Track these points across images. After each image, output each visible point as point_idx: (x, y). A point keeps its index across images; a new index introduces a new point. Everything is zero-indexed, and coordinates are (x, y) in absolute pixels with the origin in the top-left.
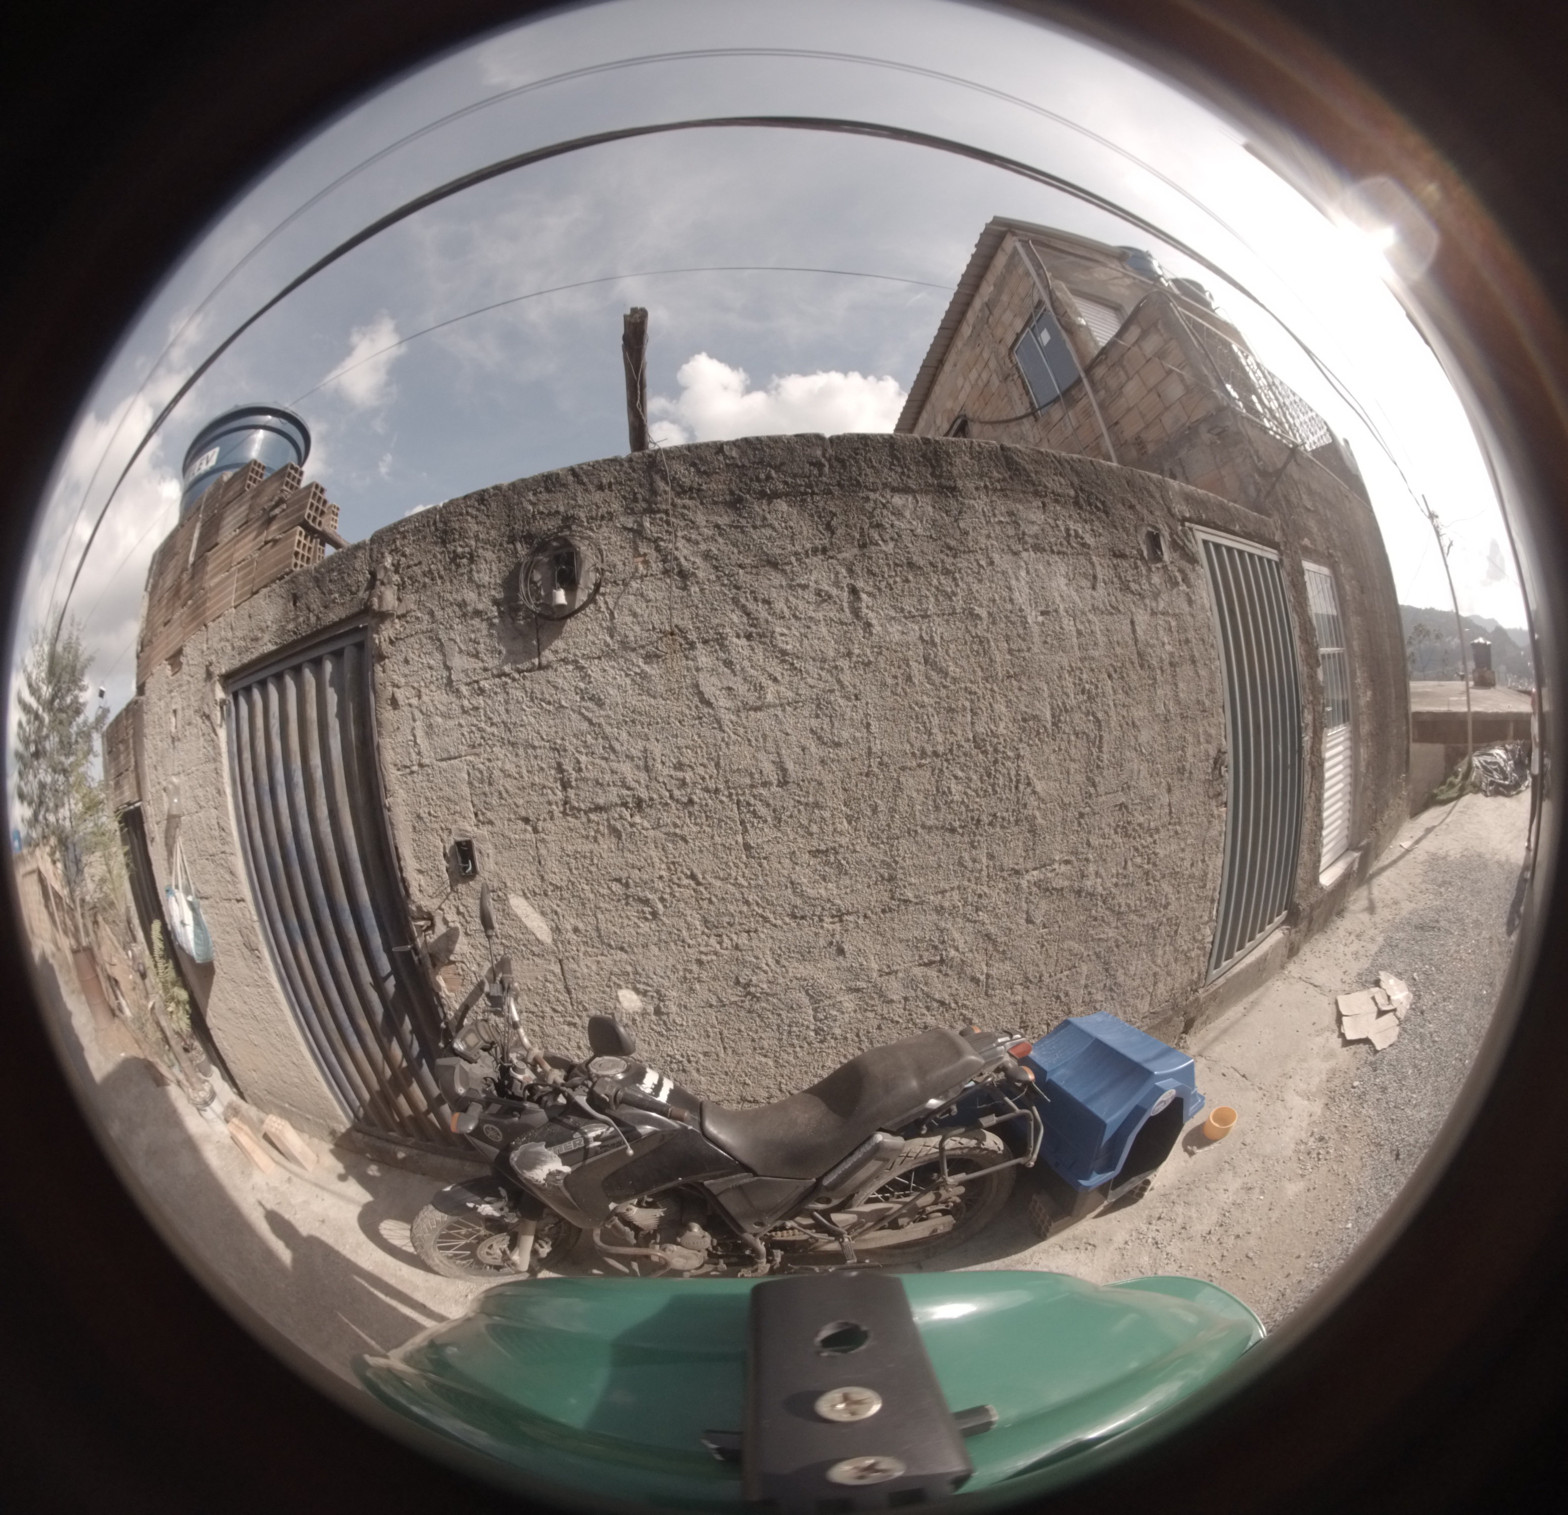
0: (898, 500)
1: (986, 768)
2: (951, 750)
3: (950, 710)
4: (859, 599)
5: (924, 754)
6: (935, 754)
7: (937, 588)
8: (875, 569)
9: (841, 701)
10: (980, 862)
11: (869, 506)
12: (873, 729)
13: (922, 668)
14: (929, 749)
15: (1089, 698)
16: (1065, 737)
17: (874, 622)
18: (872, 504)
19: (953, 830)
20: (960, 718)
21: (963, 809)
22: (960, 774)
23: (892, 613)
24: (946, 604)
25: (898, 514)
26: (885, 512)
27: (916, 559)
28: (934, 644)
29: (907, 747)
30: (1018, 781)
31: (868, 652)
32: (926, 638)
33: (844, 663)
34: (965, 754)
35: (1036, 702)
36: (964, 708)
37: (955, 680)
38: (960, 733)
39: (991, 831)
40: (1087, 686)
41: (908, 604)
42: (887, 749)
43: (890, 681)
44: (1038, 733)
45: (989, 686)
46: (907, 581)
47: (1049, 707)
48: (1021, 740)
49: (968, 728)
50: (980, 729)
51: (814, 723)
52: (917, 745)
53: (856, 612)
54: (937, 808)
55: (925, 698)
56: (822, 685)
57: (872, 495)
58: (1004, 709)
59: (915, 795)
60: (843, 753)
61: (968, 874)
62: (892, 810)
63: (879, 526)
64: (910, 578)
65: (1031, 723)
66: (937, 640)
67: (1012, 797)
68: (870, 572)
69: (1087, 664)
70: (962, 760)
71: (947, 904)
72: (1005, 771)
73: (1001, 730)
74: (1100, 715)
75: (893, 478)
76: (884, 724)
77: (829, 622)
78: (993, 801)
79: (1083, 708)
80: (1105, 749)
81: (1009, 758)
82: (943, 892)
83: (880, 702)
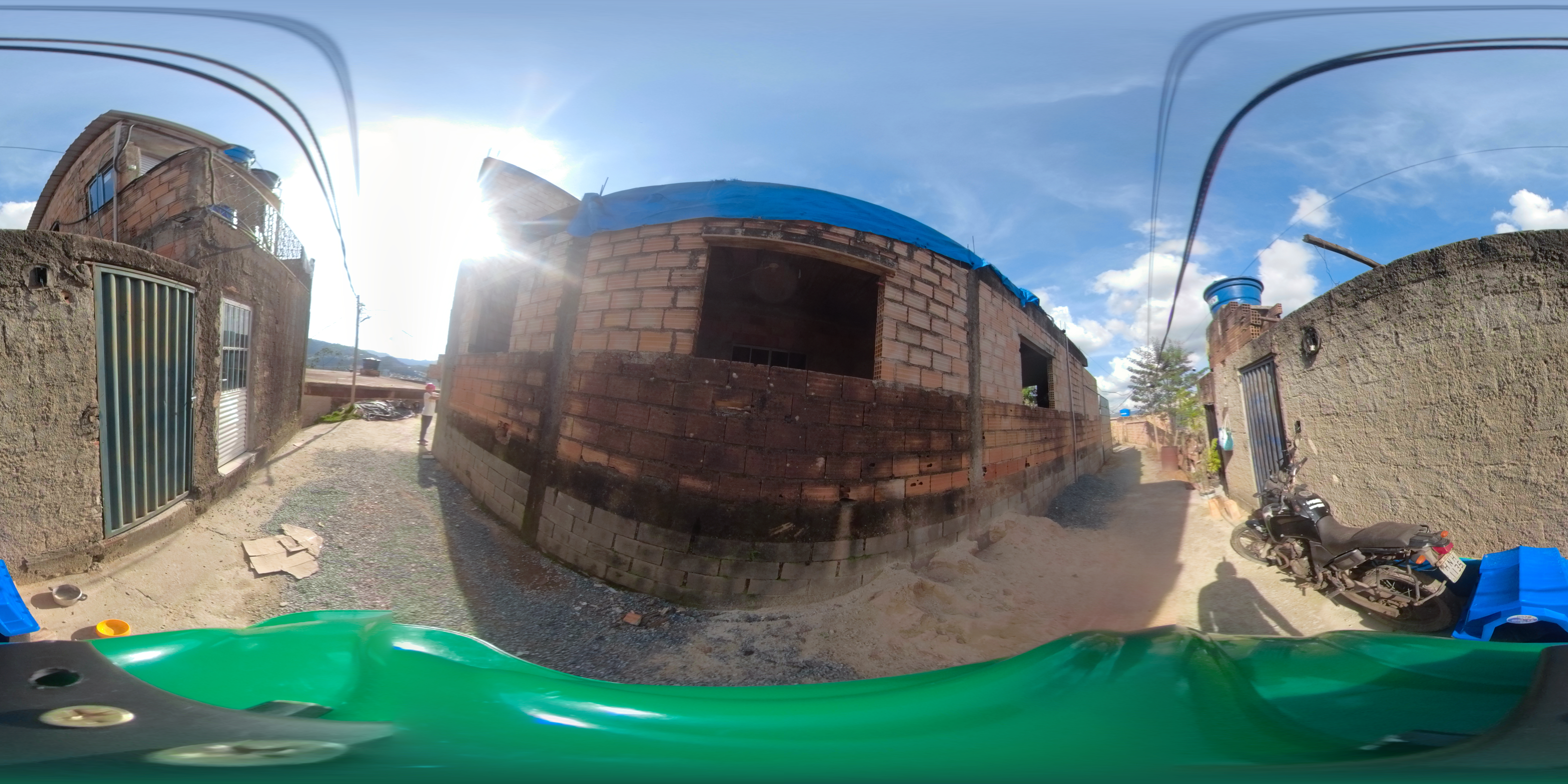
0: (1414, 287)
1: (1458, 412)
2: (1439, 402)
3: (1438, 383)
4: (1398, 337)
5: (1426, 404)
6: (1431, 403)
7: (1433, 326)
8: (1405, 322)
9: (1394, 381)
10: (1457, 456)
11: (1402, 294)
12: (1405, 392)
13: (1425, 364)
14: (1428, 401)
15: (1527, 375)
16: (1508, 397)
17: (1404, 346)
18: (1403, 292)
19: (1442, 439)
20: (1443, 387)
21: (1446, 430)
22: (1444, 413)
23: (1412, 341)
24: (1436, 333)
25: (1415, 294)
26: (1409, 294)
27: (1423, 314)
28: (1430, 353)
29: (1419, 400)
30: (1476, 419)
31: (1403, 359)
32: (1427, 350)
33: (1394, 365)
34: (1446, 404)
35: (1488, 379)
36: (1445, 383)
37: (1440, 369)
38: (1443, 394)
39: (1462, 442)
40: (1525, 369)
41: (1419, 336)
42: (1411, 400)
43: (1411, 371)
44: (1489, 395)
45: (1458, 371)
46: (1419, 325)
47: (1496, 381)
48: (1477, 398)
49: (1447, 392)
50: (1453, 392)
51: (1384, 389)
52: (1423, 399)
53: (1397, 343)
54: (1433, 428)
55: (1427, 378)
56: (1386, 374)
57: (1403, 288)
58: (1467, 383)
59: (1423, 421)
60: (1394, 401)
61: (1451, 460)
62: (1414, 426)
63: (1407, 302)
64: (1420, 323)
65: (1484, 390)
66: (1432, 351)
67: (1473, 426)
68: (1403, 324)
69: (1526, 356)
70: (1445, 407)
71: (1441, 472)
72: (1468, 414)
73: (1466, 393)
74: (1535, 385)
75: (1413, 277)
76: (1409, 389)
77: (1388, 348)
78: (1462, 427)
79: (1522, 381)
80: (1539, 404)
81: (1470, 407)
82: (1439, 466)
83: (1408, 380)
